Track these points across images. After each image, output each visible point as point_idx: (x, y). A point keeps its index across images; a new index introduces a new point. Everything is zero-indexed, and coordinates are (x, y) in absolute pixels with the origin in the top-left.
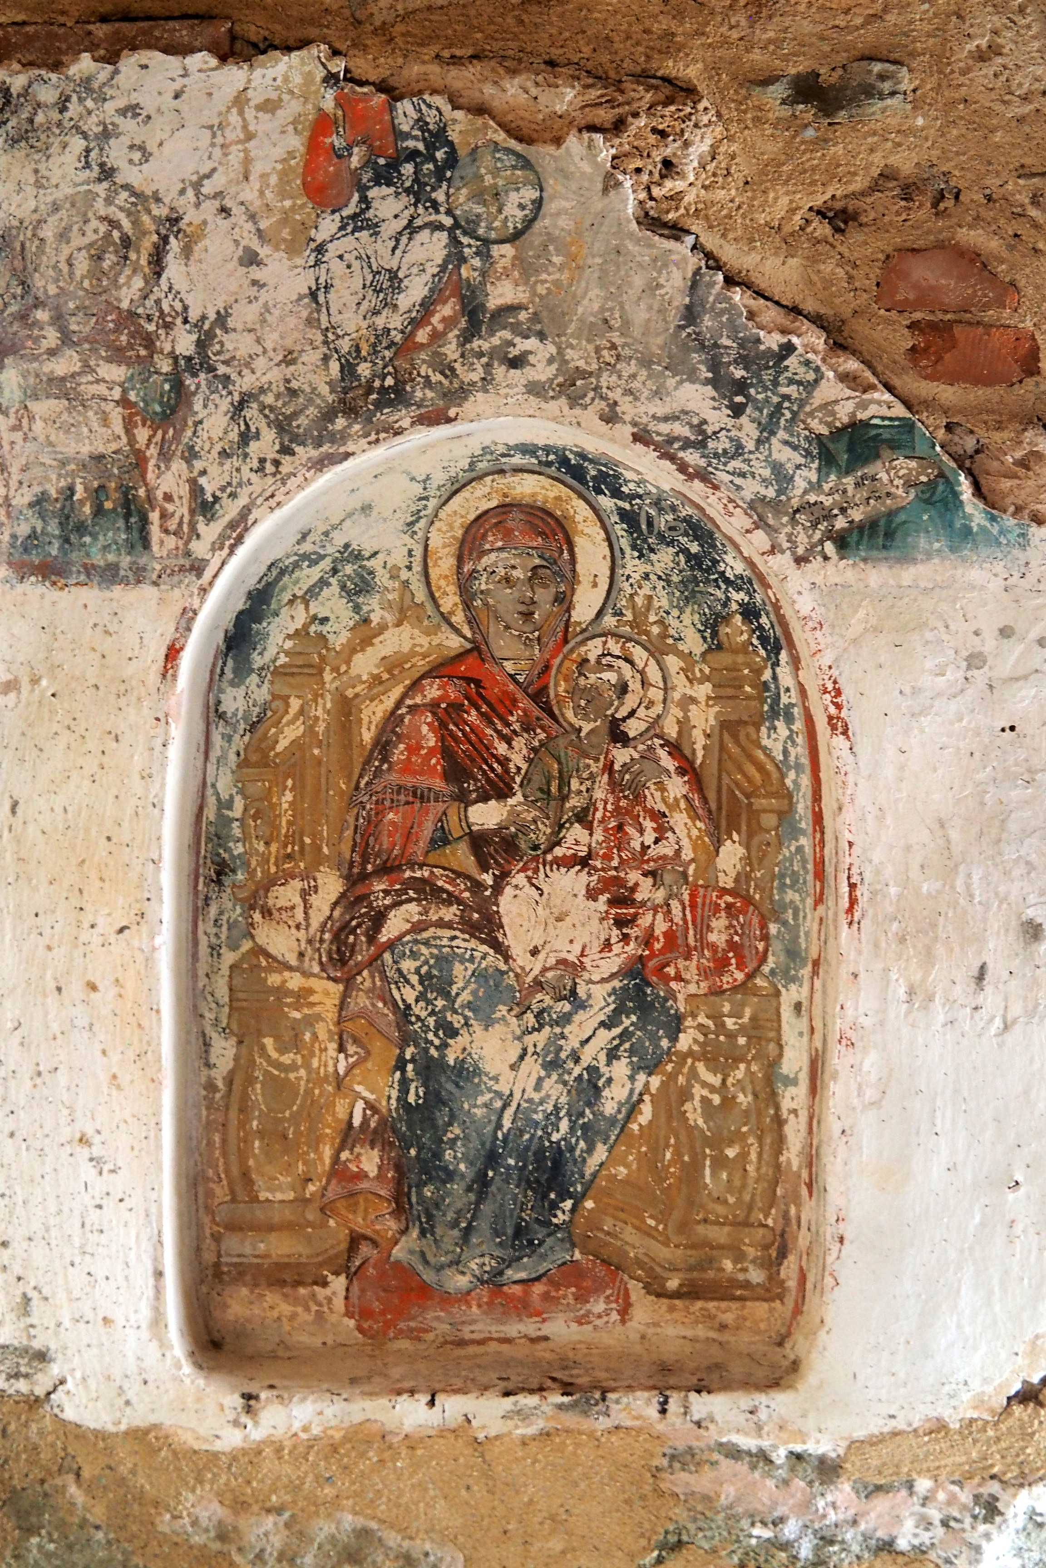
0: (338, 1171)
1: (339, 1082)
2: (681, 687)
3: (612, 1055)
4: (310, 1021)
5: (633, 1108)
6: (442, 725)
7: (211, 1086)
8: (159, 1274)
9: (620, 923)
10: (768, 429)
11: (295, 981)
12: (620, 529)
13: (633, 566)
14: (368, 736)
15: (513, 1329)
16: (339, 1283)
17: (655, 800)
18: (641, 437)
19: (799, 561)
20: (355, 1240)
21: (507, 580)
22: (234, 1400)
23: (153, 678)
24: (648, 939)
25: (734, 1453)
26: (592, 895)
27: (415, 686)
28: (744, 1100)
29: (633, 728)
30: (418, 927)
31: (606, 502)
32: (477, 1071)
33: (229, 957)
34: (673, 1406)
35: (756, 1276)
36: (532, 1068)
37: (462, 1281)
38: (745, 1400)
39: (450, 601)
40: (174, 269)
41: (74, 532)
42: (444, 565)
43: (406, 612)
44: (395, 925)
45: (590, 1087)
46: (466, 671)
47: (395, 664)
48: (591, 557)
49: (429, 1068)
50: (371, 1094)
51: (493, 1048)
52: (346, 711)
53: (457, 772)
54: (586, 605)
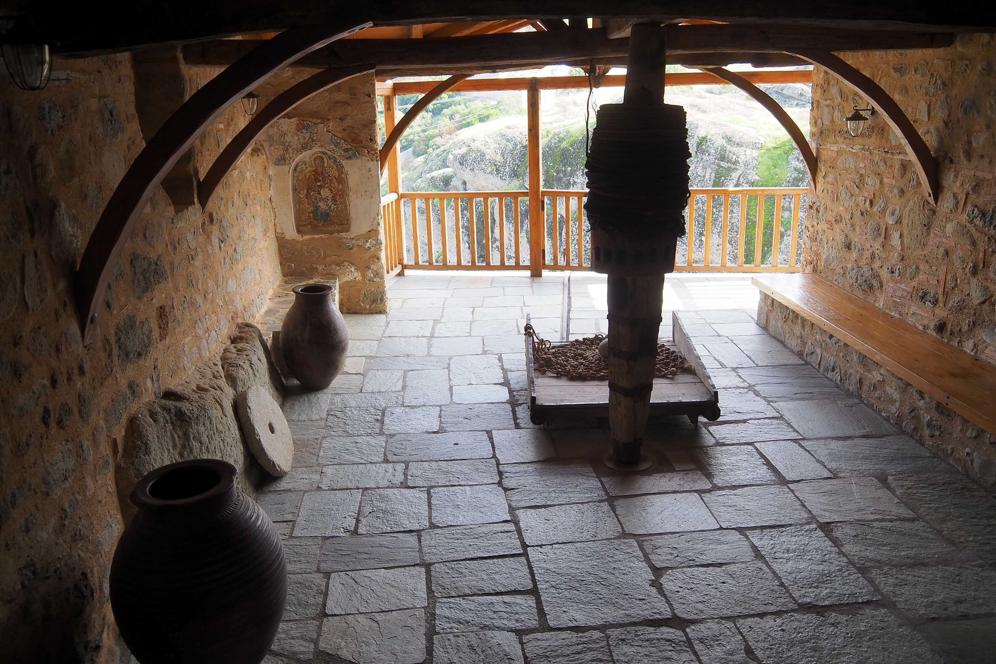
0: (309, 216)
2: (335, 172)
3: (332, 204)
5: (334, 209)
6: (314, 176)
7: (297, 209)
8: (293, 226)
9: (331, 193)
13: (329, 161)
14: (308, 177)
15: (326, 229)
16: (310, 226)
17: (333, 182)
18: (328, 150)
19: (343, 160)
20: (311, 222)
21: (318, 163)
22: (301, 236)
23: (287, 173)
24: (334, 194)
25: (345, 238)
26: (329, 190)
27: (311, 173)
28: (344, 208)
29: (331, 175)
30: (314, 194)
33: (298, 198)
34: (339, 234)
35: (346, 223)
36: (325, 206)
37: (321, 225)
38: (345, 233)
39: (314, 165)
41: (279, 161)
42: (313, 162)
43: (310, 166)
44: (311, 194)
45: (330, 207)
46: (316, 171)
47: (309, 171)
48: (326, 160)
49: (316, 206)
50: (311, 209)
51: (321, 204)
52: (305, 175)
53: (316, 180)
54: (325, 165)
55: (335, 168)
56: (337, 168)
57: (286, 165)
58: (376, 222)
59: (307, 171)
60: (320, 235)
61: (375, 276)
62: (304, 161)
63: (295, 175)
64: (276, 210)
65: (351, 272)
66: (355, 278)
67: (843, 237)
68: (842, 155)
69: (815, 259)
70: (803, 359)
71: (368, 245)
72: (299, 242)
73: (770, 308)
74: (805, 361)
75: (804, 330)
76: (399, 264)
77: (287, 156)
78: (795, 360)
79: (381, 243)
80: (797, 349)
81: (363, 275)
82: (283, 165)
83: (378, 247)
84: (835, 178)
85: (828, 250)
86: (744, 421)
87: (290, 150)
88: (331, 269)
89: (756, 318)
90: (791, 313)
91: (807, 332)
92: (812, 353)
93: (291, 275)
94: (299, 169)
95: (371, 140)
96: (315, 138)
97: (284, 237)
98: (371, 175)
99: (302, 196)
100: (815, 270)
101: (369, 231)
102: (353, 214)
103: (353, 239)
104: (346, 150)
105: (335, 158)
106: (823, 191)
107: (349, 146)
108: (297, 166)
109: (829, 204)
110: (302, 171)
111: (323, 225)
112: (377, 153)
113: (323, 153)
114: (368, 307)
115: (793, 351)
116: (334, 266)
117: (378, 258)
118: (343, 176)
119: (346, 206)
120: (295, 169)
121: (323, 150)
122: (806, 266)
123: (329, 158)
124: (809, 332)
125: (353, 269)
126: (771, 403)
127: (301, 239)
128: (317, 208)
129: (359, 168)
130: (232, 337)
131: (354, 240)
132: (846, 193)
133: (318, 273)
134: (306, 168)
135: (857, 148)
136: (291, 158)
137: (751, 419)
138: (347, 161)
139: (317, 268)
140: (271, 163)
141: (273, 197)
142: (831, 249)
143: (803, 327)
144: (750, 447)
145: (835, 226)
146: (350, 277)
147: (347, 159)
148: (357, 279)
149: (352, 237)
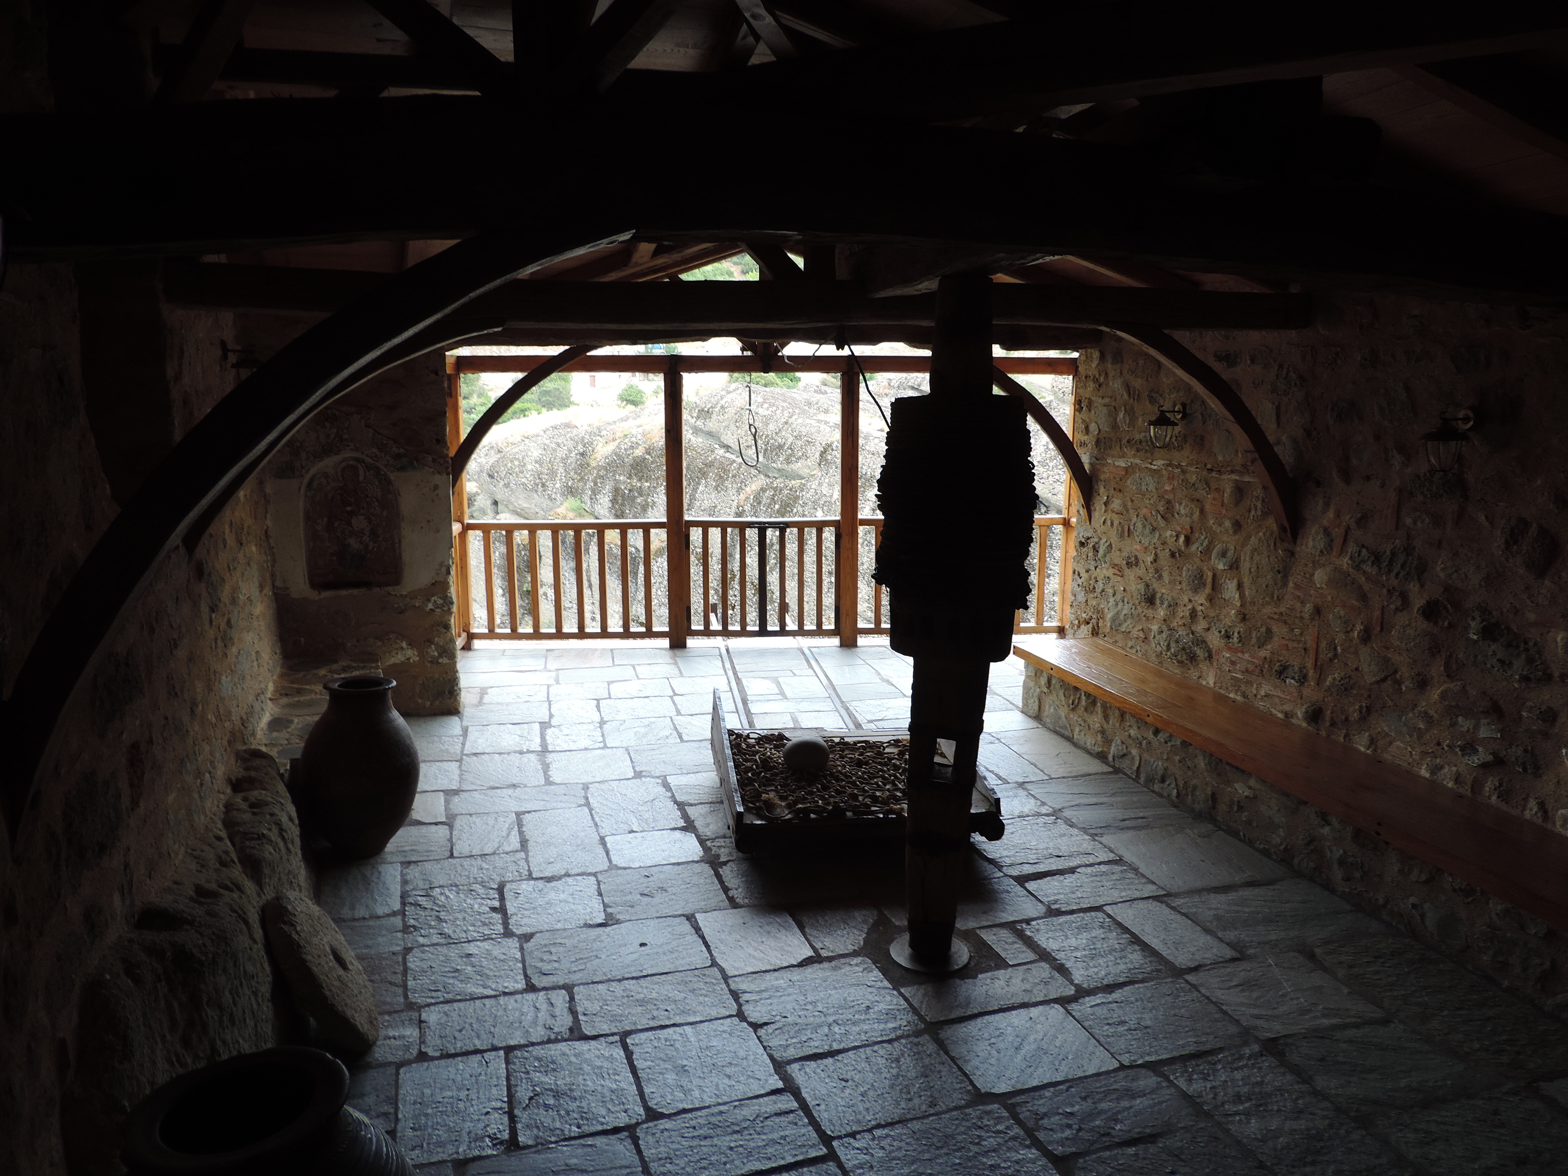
0: (330, 560)
1: (329, 547)
2: (376, 490)
3: (370, 541)
4: (324, 539)
5: (373, 549)
6: (341, 497)
7: (311, 549)
8: (304, 576)
9: (370, 523)
10: (385, 455)
11: (322, 533)
12: (365, 468)
13: (368, 473)
14: (330, 498)
17: (373, 506)
19: (391, 472)
21: (349, 476)
22: (316, 593)
23: (297, 492)
24: (374, 525)
25: (392, 595)
26: (365, 519)
27: (336, 491)
28: (390, 547)
29: (369, 496)
30: (339, 525)
31: (363, 465)
32: (350, 544)
33: (313, 530)
34: (382, 589)
35: (394, 571)
36: (358, 544)
38: (393, 588)
41: (283, 471)
42: (339, 474)
43: (334, 481)
44: (336, 525)
45: (367, 545)
46: (344, 488)
47: (333, 488)
48: (361, 472)
49: (343, 544)
50: (334, 548)
51: (352, 541)
52: (326, 495)
53: (343, 503)
54: (361, 479)
55: (378, 483)
56: (381, 484)
57: (294, 477)
58: (444, 570)
59: (329, 488)
60: (350, 591)
61: (440, 656)
62: (326, 473)
63: (310, 494)
64: (275, 550)
65: (402, 648)
66: (408, 659)
67: (1141, 587)
68: (1134, 472)
69: (1094, 616)
70: (1107, 764)
71: (430, 606)
72: (313, 602)
73: (1046, 690)
74: (1113, 767)
75: (1108, 722)
76: (464, 631)
77: (297, 464)
78: (1096, 766)
79: (452, 603)
80: (1098, 749)
81: (421, 655)
82: (289, 478)
83: (446, 609)
84: (1125, 505)
85: (1117, 605)
86: (1072, 870)
87: (303, 455)
88: (367, 645)
89: (1020, 705)
90: (1083, 697)
91: (1113, 725)
92: (1124, 755)
93: (300, 656)
94: (316, 485)
95: (438, 441)
96: (345, 437)
97: (287, 595)
98: (437, 495)
99: (320, 528)
100: (1095, 632)
101: (433, 584)
102: (406, 557)
103: (406, 596)
104: (398, 457)
105: (378, 468)
106: (1104, 522)
107: (402, 451)
108: (312, 480)
109: (1114, 539)
110: (321, 488)
111: (354, 574)
112: (448, 462)
113: (357, 460)
114: (428, 703)
115: (1088, 752)
116: (371, 640)
117: (447, 627)
118: (391, 496)
119: (394, 544)
120: (309, 485)
121: (359, 455)
122: (1079, 627)
123: (368, 468)
124: (1117, 725)
125: (404, 645)
126: (1096, 838)
127: (317, 598)
128: (344, 547)
129: (418, 485)
130: (234, 780)
131: (408, 599)
132: (1144, 526)
134: (328, 484)
135: (1158, 464)
136: (303, 467)
137: (1080, 866)
138: (398, 473)
139: (343, 646)
140: (268, 475)
141: (270, 528)
142: (1120, 604)
143: (1106, 717)
144: (1100, 915)
145: (1127, 571)
146: (399, 656)
147: (398, 470)
148: (411, 660)
149: (405, 593)
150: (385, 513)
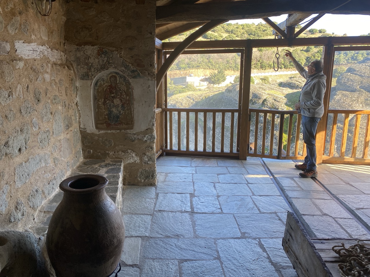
0: (105, 117)
1: (104, 112)
2: (124, 87)
3: (121, 110)
4: (102, 108)
5: (123, 113)
6: (109, 90)
7: (96, 112)
8: (93, 123)
9: (121, 102)
10: (128, 70)
11: (101, 106)
12: (120, 77)
13: (121, 79)
14: (105, 90)
15: (116, 127)
16: (105, 124)
17: (123, 94)
18: (120, 71)
19: (130, 79)
20: (106, 121)
21: (113, 80)
22: (98, 131)
23: (90, 86)
24: (123, 103)
25: (129, 133)
26: (119, 100)
27: (108, 87)
28: (129, 113)
29: (121, 90)
30: (109, 102)
31: (119, 75)
32: (113, 111)
33: (97, 104)
34: (125, 130)
35: (131, 123)
36: (116, 111)
37: (113, 124)
38: (130, 130)
39: (109, 82)
40: (89, 60)
41: (84, 77)
42: (109, 79)
43: (107, 82)
44: (107, 102)
45: (120, 112)
46: (111, 86)
47: (106, 86)
48: (118, 79)
49: (110, 111)
50: (106, 112)
51: (114, 110)
52: (103, 89)
53: (110, 92)
54: (118, 82)
55: (125, 84)
56: (126, 84)
57: (88, 80)
58: (151, 123)
59: (104, 86)
60: (112, 131)
61: (149, 160)
62: (103, 79)
63: (96, 88)
64: (80, 112)
65: (133, 157)
66: (135, 161)
71: (145, 139)
72: (96, 135)
76: (161, 149)
77: (90, 73)
79: (154, 138)
81: (141, 159)
82: (87, 80)
83: (152, 140)
87: (93, 70)
88: (118, 155)
93: (90, 158)
94: (99, 84)
95: (151, 65)
96: (111, 61)
97: (85, 131)
98: (150, 90)
99: (100, 103)
101: (147, 129)
102: (135, 118)
103: (135, 134)
104: (133, 71)
105: (125, 77)
107: (135, 69)
108: (97, 82)
110: (101, 85)
111: (115, 124)
112: (155, 75)
113: (116, 73)
114: (143, 181)
116: (120, 152)
117: (152, 148)
118: (130, 90)
119: (131, 112)
120: (96, 84)
121: (116, 71)
123: (121, 77)
125: (134, 155)
127: (98, 133)
128: (111, 112)
129: (141, 85)
133: (109, 157)
134: (104, 84)
136: (92, 75)
138: (133, 79)
139: (108, 154)
140: (78, 78)
141: (78, 102)
146: (131, 160)
147: (133, 77)
148: (136, 162)
149: (134, 133)
150: (128, 98)
